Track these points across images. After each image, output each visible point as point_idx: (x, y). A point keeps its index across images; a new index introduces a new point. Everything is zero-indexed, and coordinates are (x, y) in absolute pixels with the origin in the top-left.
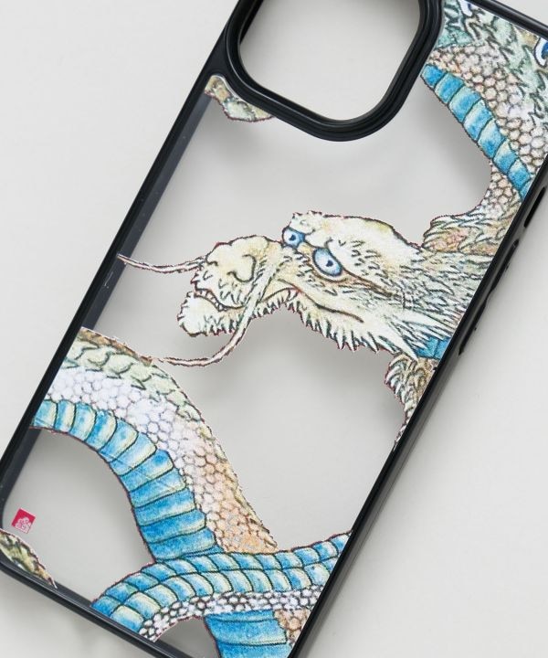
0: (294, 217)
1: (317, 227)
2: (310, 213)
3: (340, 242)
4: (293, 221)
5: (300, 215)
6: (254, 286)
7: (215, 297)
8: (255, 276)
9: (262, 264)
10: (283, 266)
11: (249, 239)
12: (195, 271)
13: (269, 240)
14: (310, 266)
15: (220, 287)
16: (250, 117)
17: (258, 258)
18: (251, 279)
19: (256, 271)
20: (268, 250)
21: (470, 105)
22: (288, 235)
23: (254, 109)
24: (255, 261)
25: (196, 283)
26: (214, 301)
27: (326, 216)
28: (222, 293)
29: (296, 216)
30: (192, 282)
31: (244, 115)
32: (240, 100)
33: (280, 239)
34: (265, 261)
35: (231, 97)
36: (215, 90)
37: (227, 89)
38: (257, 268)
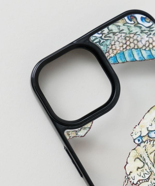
0: (132, 136)
1: (140, 130)
2: (134, 129)
3: (150, 125)
4: (133, 137)
5: (132, 133)
6: (147, 164)
7: (142, 180)
8: (144, 161)
9: (141, 157)
10: (146, 149)
11: (130, 156)
12: (129, 181)
13: (134, 149)
14: (152, 140)
15: (140, 176)
16: (88, 129)
17: (138, 157)
18: (144, 163)
19: (142, 160)
20: (137, 152)
21: (132, 54)
22: (137, 141)
23: (86, 126)
24: (138, 158)
25: (133, 183)
26: (143, 181)
27: (139, 124)
28: (142, 177)
29: (132, 134)
30: (132, 185)
31: (86, 131)
32: (79, 129)
33: (136, 145)
34: (141, 154)
35: (76, 131)
36: (70, 135)
37: (73, 131)
38: (142, 159)
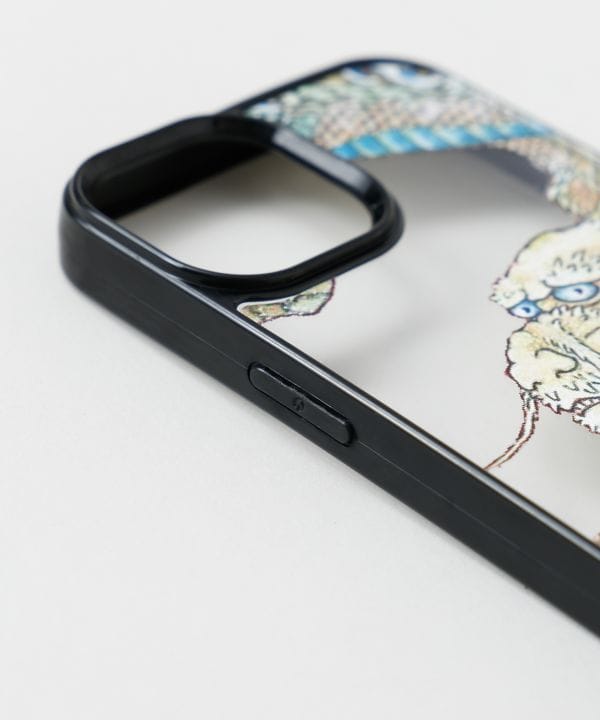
0: (496, 301)
1: (520, 286)
2: (496, 286)
3: (549, 274)
4: (500, 303)
5: (494, 295)
6: (586, 360)
7: (591, 399)
9: (557, 345)
10: (566, 328)
11: (511, 346)
12: (540, 405)
13: (521, 330)
14: (574, 307)
15: (577, 389)
16: (322, 298)
17: (545, 346)
18: (574, 359)
19: (565, 353)
20: (535, 334)
22: (519, 311)
23: (313, 290)
25: (560, 410)
26: (596, 401)
27: (507, 275)
28: (586, 390)
29: (495, 298)
30: (558, 412)
31: (317, 302)
32: (292, 298)
33: (524, 321)
34: (552, 342)
35: (283, 304)
36: (264, 314)
37: (268, 305)
38: (560, 351)
